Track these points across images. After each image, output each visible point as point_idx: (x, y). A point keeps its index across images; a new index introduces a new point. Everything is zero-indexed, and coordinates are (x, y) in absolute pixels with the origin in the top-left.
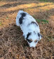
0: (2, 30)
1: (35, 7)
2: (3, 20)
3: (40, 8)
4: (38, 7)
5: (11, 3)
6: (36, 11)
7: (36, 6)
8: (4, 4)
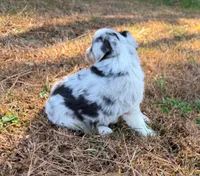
0: (23, 151)
1: (165, 41)
2: (27, 100)
3: (186, 45)
4: (178, 38)
5: (61, 21)
6: (167, 60)
7: (167, 35)
8: (30, 25)
